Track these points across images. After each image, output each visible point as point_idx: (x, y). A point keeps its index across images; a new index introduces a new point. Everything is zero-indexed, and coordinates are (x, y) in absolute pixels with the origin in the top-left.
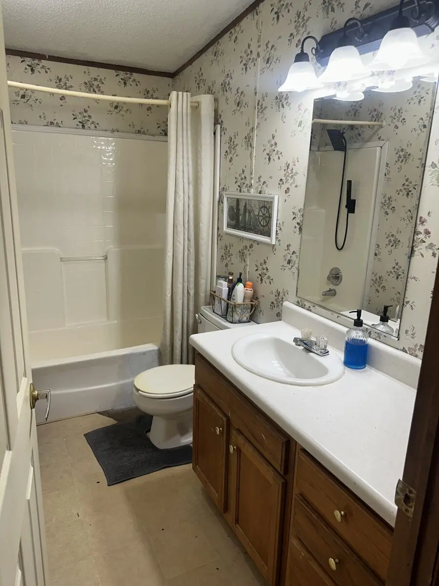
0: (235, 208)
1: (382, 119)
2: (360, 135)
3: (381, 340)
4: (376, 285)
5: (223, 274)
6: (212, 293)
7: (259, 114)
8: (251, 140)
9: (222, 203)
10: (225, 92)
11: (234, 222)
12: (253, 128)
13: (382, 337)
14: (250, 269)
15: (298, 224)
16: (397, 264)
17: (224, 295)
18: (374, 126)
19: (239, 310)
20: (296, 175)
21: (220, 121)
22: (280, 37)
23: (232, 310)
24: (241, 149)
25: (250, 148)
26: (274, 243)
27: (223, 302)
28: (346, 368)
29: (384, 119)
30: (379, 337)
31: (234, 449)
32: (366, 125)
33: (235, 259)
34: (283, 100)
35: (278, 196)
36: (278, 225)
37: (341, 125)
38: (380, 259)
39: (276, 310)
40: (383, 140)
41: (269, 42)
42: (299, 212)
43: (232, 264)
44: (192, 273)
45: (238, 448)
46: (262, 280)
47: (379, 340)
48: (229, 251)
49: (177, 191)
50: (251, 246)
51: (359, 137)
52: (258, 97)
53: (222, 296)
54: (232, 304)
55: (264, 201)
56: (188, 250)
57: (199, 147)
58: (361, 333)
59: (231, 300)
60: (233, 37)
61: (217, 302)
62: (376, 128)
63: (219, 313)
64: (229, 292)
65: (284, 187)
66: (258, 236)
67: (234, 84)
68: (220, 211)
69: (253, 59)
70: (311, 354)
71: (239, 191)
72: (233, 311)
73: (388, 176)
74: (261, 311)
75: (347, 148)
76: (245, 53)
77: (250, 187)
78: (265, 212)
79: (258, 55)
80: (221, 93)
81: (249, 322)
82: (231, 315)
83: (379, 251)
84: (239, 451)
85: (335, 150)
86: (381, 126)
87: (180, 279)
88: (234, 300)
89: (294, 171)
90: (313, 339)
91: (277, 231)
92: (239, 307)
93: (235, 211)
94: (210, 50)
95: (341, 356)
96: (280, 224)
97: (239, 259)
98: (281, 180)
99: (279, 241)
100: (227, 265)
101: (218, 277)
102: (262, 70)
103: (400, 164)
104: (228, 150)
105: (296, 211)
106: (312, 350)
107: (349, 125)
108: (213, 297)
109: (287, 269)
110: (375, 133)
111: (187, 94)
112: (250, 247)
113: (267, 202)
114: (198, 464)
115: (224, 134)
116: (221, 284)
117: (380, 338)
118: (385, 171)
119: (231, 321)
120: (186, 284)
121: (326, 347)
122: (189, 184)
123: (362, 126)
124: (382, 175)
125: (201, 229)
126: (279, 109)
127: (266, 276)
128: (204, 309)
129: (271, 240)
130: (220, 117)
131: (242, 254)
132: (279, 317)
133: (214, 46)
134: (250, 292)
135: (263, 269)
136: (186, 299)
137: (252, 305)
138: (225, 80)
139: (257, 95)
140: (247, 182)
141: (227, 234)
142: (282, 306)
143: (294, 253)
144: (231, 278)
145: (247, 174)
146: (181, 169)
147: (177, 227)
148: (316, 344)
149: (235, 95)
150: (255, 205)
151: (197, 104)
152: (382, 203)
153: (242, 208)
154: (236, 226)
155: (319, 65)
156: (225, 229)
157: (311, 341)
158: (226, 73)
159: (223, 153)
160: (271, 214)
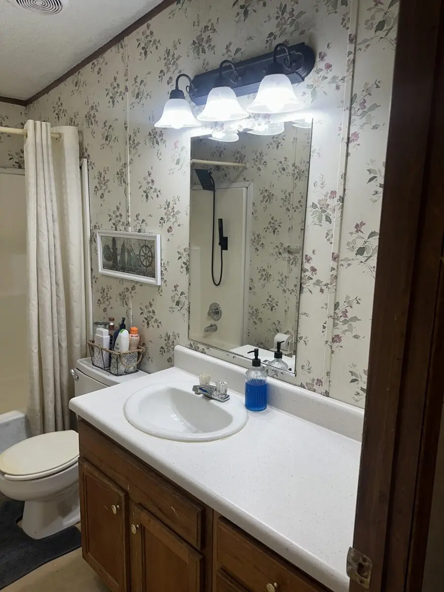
0: (111, 246)
1: (246, 160)
2: (226, 176)
3: (279, 377)
4: (254, 317)
5: (101, 321)
6: (91, 343)
7: (131, 149)
8: (124, 176)
9: (95, 241)
10: (90, 125)
11: (111, 262)
12: (125, 164)
13: (279, 374)
14: (134, 313)
15: (184, 263)
16: (270, 297)
17: (106, 344)
18: (238, 167)
19: (124, 360)
20: (178, 214)
21: (86, 155)
22: (149, 73)
23: (117, 360)
24: (113, 185)
25: (123, 184)
26: (159, 284)
27: (104, 352)
28: (248, 410)
29: (248, 161)
30: (276, 374)
31: (137, 528)
32: (231, 166)
33: (116, 303)
34: (157, 136)
35: (160, 235)
36: (162, 266)
37: (207, 165)
38: (255, 292)
39: (167, 356)
40: (248, 181)
41: (137, 77)
42: (185, 251)
43: (111, 308)
44: (63, 323)
45: (141, 526)
46: (148, 324)
47: (277, 377)
48: (107, 294)
49: (40, 229)
50: (133, 288)
51: (225, 178)
52: (129, 132)
53: (103, 346)
54: (117, 354)
55: (145, 240)
56: (57, 296)
57: (64, 181)
58: (259, 373)
59: (115, 349)
60: (96, 70)
61: (96, 354)
62: (240, 169)
63: (101, 366)
64: (111, 340)
65: (166, 226)
66: (141, 277)
67: (100, 117)
68: (94, 251)
69: (121, 92)
70: (212, 401)
71: (114, 229)
72: (117, 362)
73: (255, 215)
74: (149, 358)
75: (215, 188)
76: (111, 86)
77: (127, 225)
78: (147, 252)
79: (126, 89)
80: (86, 125)
81: (137, 371)
82: (116, 366)
83: (253, 285)
84: (142, 529)
85: (204, 189)
86: (245, 168)
87: (49, 330)
88: (118, 349)
89: (175, 210)
90: (212, 384)
91: (162, 271)
92: (124, 356)
93: (112, 250)
94: (70, 80)
95: (243, 399)
96: (164, 264)
97: (119, 302)
98: (162, 219)
99: (165, 281)
100: (105, 310)
101: (96, 324)
102: (131, 104)
103: (266, 204)
104: (98, 186)
105: (182, 251)
106: (213, 396)
107: (215, 166)
108: (90, 348)
109: (176, 310)
110: (239, 174)
111: (46, 124)
112: (132, 290)
113: (149, 241)
114: (89, 552)
115: (92, 168)
116: (101, 333)
117: (277, 376)
118: (252, 210)
119: (116, 373)
120: (56, 336)
121: (226, 391)
122: (53, 221)
123: (227, 167)
124: (250, 214)
125: (71, 271)
126: (153, 145)
127: (154, 320)
128: (81, 362)
129: (157, 281)
130: (86, 150)
131: (123, 297)
132: (170, 362)
133: (74, 75)
134: (136, 338)
135: (150, 312)
136: (57, 352)
137: (139, 353)
138: (90, 112)
139: (128, 129)
140: (123, 220)
141: (103, 275)
142: (173, 350)
143: (182, 293)
144: (112, 324)
145: (122, 211)
146: (44, 205)
147: (41, 270)
148: (216, 390)
149: (103, 128)
150: (134, 244)
151: (58, 136)
152: (252, 240)
153: (119, 246)
154: (114, 267)
155: (193, 104)
156: (101, 270)
157: (212, 387)
158: (90, 106)
159: (92, 188)
160: (154, 254)
